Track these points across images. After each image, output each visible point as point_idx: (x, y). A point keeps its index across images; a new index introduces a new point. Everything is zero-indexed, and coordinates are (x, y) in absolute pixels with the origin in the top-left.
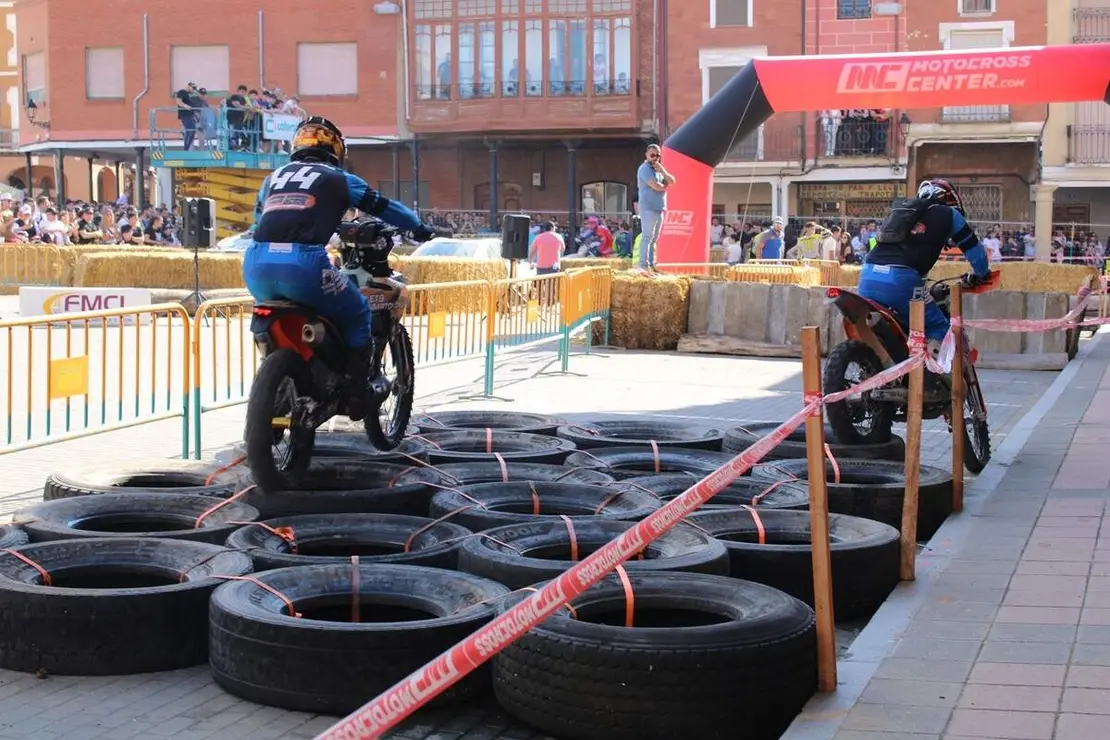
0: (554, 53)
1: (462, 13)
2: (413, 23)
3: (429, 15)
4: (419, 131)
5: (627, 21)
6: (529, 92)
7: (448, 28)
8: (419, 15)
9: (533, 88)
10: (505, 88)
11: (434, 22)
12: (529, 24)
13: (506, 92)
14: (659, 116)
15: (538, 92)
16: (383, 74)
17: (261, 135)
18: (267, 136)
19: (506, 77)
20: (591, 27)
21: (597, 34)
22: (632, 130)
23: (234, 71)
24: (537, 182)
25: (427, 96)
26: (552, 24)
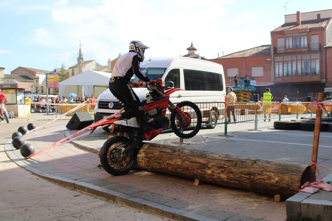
0: (303, 67)
1: (284, 60)
2: (274, 62)
3: (278, 61)
4: (276, 83)
5: (318, 60)
6: (298, 75)
7: (282, 63)
8: (276, 61)
9: (299, 74)
10: (293, 74)
11: (279, 62)
12: (298, 62)
13: (293, 75)
14: (325, 79)
15: (300, 75)
16: (268, 72)
17: (250, 84)
18: (251, 84)
19: (294, 72)
20: (311, 62)
21: (312, 63)
22: (320, 82)
23: (239, 72)
24: (298, 92)
25: (278, 76)
26: (303, 61)
